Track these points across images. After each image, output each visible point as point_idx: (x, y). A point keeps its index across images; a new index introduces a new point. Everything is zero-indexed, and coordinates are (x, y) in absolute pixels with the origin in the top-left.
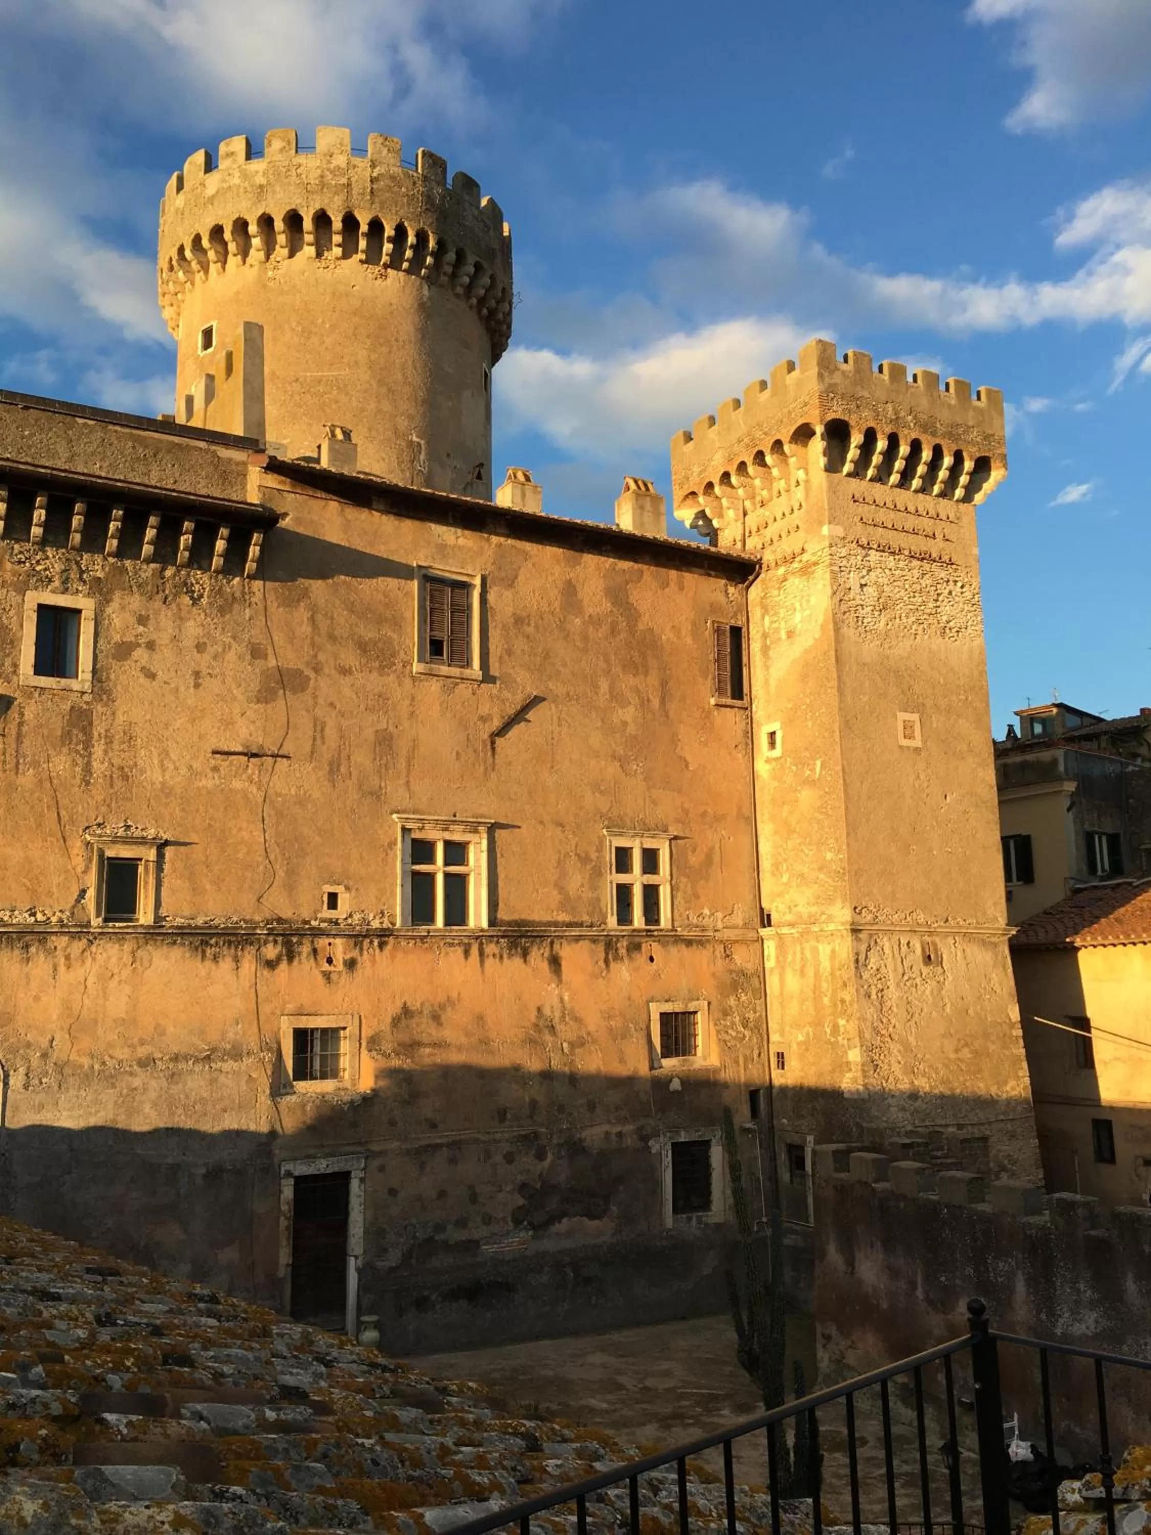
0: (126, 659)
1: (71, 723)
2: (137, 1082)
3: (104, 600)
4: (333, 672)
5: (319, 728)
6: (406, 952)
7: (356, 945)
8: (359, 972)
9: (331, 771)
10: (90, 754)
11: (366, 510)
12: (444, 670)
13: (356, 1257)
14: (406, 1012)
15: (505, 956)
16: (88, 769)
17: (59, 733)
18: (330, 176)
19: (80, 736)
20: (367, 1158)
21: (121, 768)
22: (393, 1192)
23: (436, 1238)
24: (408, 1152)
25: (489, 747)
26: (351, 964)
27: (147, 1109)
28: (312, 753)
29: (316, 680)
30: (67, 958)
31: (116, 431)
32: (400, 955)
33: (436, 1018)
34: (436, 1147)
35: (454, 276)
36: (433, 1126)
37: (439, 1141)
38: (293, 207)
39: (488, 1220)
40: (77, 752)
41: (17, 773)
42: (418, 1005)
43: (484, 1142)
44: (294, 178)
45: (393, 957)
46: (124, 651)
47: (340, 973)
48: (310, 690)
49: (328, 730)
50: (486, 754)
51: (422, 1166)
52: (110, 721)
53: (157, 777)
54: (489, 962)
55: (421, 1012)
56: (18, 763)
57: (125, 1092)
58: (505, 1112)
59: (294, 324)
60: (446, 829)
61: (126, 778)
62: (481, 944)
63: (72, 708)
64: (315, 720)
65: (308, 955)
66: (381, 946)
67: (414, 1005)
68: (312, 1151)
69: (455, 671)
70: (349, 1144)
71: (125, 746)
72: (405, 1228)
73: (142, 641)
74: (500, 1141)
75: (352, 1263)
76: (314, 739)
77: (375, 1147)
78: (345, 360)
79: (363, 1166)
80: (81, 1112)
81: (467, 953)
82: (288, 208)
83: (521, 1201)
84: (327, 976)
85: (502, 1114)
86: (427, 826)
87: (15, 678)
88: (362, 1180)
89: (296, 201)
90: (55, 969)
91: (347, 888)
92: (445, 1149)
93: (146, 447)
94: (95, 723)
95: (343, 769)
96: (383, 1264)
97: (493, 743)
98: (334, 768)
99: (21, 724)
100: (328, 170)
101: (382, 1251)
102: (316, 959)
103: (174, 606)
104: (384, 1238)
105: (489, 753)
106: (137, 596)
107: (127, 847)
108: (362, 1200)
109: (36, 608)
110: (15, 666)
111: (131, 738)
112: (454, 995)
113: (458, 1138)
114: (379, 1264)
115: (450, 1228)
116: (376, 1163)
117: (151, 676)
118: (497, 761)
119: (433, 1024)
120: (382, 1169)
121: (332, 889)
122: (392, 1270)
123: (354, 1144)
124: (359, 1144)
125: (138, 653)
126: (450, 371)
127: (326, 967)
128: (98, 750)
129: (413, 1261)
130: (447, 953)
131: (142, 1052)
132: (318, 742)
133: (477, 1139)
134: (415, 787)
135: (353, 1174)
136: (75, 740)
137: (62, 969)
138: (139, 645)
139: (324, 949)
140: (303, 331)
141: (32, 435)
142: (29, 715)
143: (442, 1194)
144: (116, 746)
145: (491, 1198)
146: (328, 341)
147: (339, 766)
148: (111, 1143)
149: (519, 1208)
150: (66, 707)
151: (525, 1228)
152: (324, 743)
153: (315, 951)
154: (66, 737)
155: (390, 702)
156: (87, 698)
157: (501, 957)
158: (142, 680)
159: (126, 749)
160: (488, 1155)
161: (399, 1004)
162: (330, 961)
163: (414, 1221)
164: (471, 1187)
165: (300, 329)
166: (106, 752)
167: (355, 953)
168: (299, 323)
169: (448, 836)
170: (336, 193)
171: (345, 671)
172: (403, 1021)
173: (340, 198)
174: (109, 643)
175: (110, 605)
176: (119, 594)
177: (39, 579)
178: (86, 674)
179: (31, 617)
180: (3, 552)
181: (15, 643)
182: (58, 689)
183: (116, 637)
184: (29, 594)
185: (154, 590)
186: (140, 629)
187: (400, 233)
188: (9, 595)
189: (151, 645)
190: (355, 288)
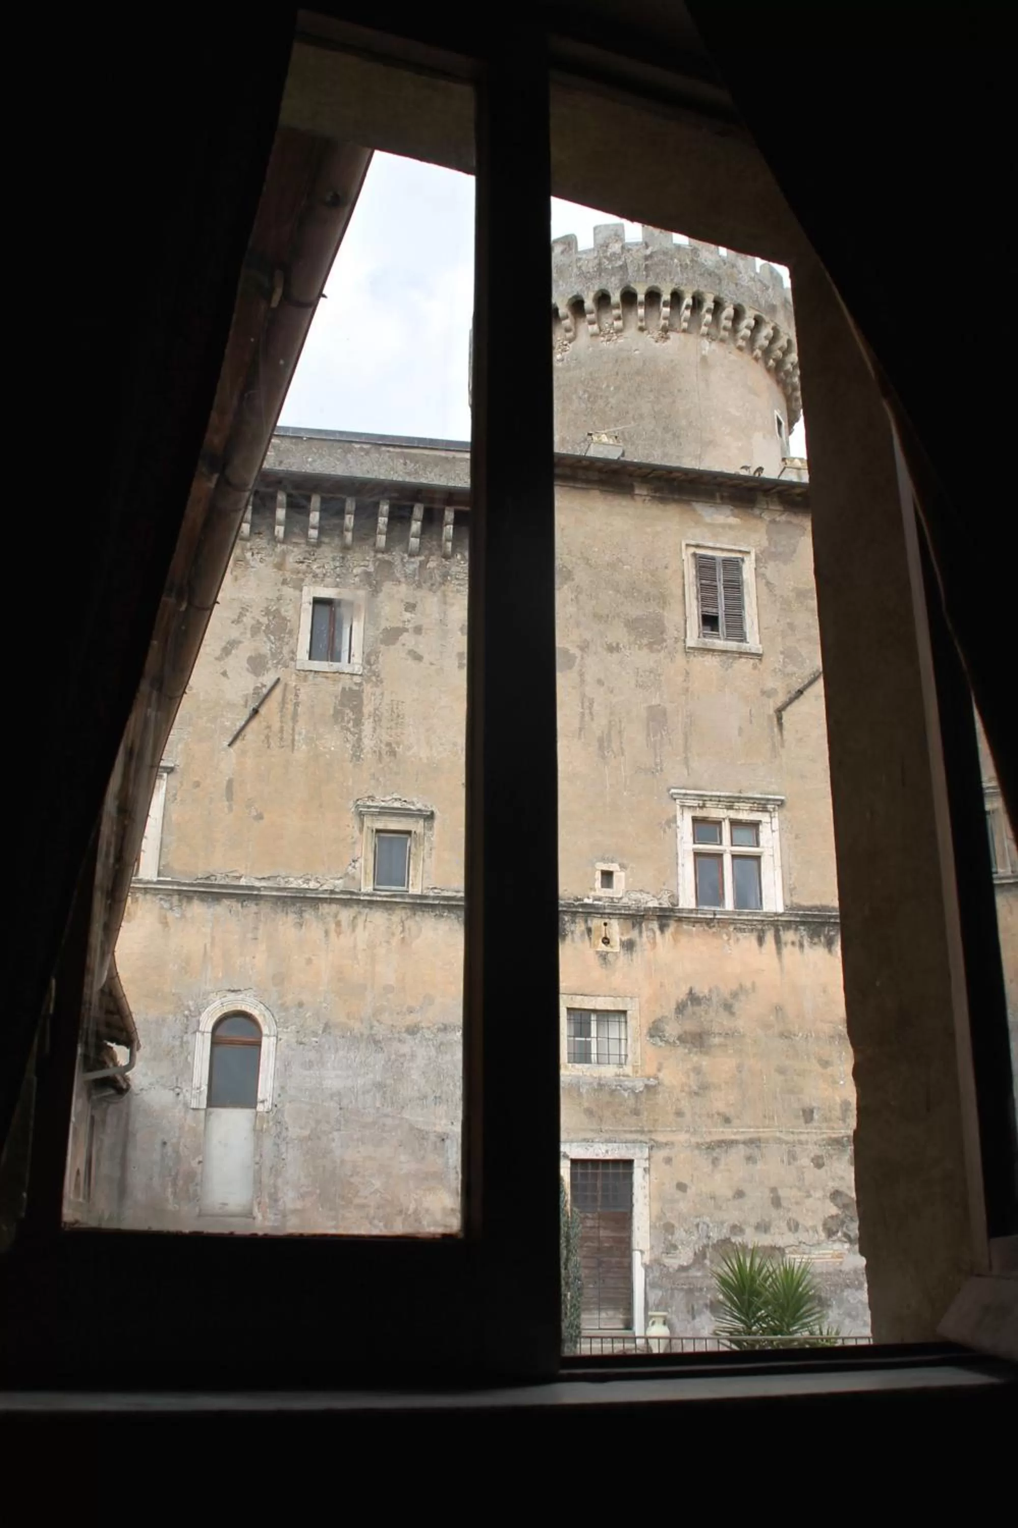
0: (393, 644)
1: (342, 704)
2: (405, 1049)
3: (375, 590)
4: (600, 649)
5: (587, 704)
6: (690, 934)
7: (634, 926)
8: (638, 956)
9: (601, 747)
10: (361, 731)
11: (629, 496)
12: (720, 643)
13: (642, 1252)
14: (693, 998)
15: (806, 943)
16: (358, 746)
17: (332, 712)
18: (607, 263)
19: (351, 714)
20: (651, 1148)
21: (389, 744)
22: (681, 1187)
23: (733, 1240)
24: (698, 1146)
25: (775, 722)
26: (629, 946)
27: (415, 1075)
28: (581, 729)
29: (582, 658)
30: (338, 924)
31: (389, 451)
32: (684, 940)
33: (728, 1007)
34: (732, 1143)
35: (735, 330)
36: (727, 1120)
37: (733, 1137)
38: (575, 294)
39: (794, 1227)
40: (348, 729)
41: (293, 749)
42: (706, 991)
43: (787, 1143)
44: (575, 270)
45: (676, 940)
46: (392, 635)
47: (616, 954)
48: (576, 668)
49: (596, 707)
50: (772, 729)
51: (715, 1162)
52: (378, 702)
53: (424, 754)
54: (787, 951)
55: (710, 999)
56: (293, 740)
57: (393, 1057)
58: (812, 1112)
59: (581, 393)
60: (730, 808)
61: (393, 753)
62: (777, 932)
63: (344, 689)
64: (583, 696)
65: (582, 935)
66: (662, 928)
67: (702, 990)
68: (589, 1135)
69: (732, 645)
70: (631, 1132)
71: (393, 724)
72: (697, 1225)
73: (409, 626)
74: (807, 1143)
75: (637, 1256)
76: (583, 714)
77: (660, 1138)
78: (631, 415)
79: (646, 1155)
80: (350, 1073)
81: (761, 940)
82: (570, 296)
83: (834, 1210)
84: (604, 957)
85: (808, 1115)
86: (708, 804)
87: (293, 663)
88: (646, 1170)
90: (327, 933)
91: (623, 867)
92: (741, 1146)
93: (417, 462)
94: (365, 702)
95: (615, 746)
96: (673, 1263)
97: (779, 719)
98: (603, 744)
99: (297, 704)
100: (605, 257)
101: (671, 1248)
102: (590, 939)
103: (439, 593)
104: (672, 1234)
105: (776, 730)
106: (404, 585)
107: (394, 819)
108: (647, 1192)
109: (312, 601)
110: (293, 652)
111: (398, 716)
112: (748, 985)
113: (755, 1136)
114: (667, 1261)
115: (749, 1231)
116: (660, 1154)
117: (418, 658)
118: (785, 737)
119: (723, 1014)
120: (668, 1160)
121: (605, 867)
122: (683, 1269)
123: (636, 1132)
124: (642, 1132)
125: (405, 637)
126: (738, 414)
127: (602, 947)
128: (368, 726)
129: (707, 1262)
130: (738, 940)
131: (410, 1019)
132: (587, 718)
133: (779, 1139)
134: (694, 764)
135: (636, 1164)
136: (346, 718)
137: (333, 934)
138: (406, 630)
139: (599, 928)
140: (589, 397)
141: (314, 461)
142: (303, 697)
143: (740, 1194)
144: (384, 723)
145: (797, 1203)
146: (613, 401)
147: (610, 741)
148: (378, 1105)
149: (832, 1217)
150: (339, 688)
151: (840, 1240)
152: (592, 719)
153: (589, 930)
154: (338, 715)
155: (662, 678)
156: (357, 679)
157: (801, 946)
158: (410, 662)
159: (394, 726)
160: (793, 1157)
161: (685, 989)
162: (606, 941)
163: (707, 1219)
164: (774, 1190)
165: (586, 396)
166: (375, 729)
167: (634, 934)
168: (585, 391)
169: (733, 814)
170: (613, 274)
171: (612, 649)
172: (690, 1009)
173: (618, 277)
174: (378, 629)
175: (382, 596)
176: (387, 587)
177: (315, 576)
178: (357, 658)
179: (307, 609)
180: (284, 554)
181: (293, 633)
182: (331, 672)
183: (384, 624)
184: (305, 589)
185: (420, 580)
186: (408, 615)
187: (677, 297)
188: (288, 591)
189: (418, 630)
190: (637, 352)
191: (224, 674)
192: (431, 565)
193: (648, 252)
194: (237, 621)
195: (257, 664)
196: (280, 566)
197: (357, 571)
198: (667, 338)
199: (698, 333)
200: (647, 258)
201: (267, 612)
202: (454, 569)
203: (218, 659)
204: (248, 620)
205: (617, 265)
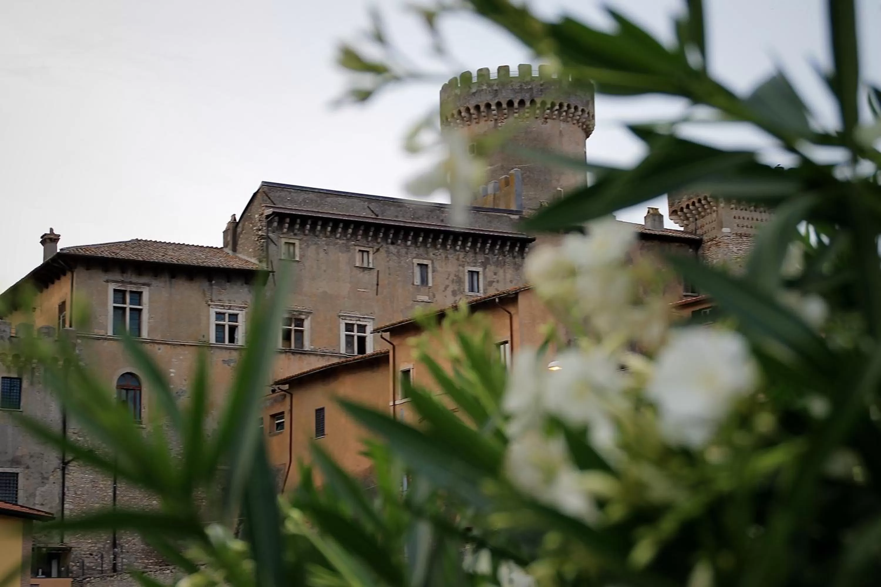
3: (485, 268)
18: (524, 85)
35: (573, 117)
38: (510, 99)
46: (491, 283)
73: (495, 280)
82: (508, 100)
87: (464, 293)
89: (511, 97)
100: (523, 82)
103: (503, 269)
106: (493, 266)
109: (468, 271)
110: (464, 289)
125: (494, 284)
173: (529, 94)
174: (486, 281)
175: (487, 270)
176: (488, 266)
177: (468, 263)
178: (482, 291)
179: (467, 274)
180: (459, 255)
181: (464, 282)
182: (475, 296)
183: (488, 280)
184: (466, 267)
185: (498, 264)
186: (495, 277)
187: (553, 105)
188: (461, 268)
189: (498, 282)
190: (534, 129)
191: (446, 296)
192: (500, 259)
193: (542, 82)
194: (447, 279)
195: (454, 293)
196: (458, 259)
197: (480, 261)
198: (547, 122)
199: (559, 119)
200: (542, 85)
201: (456, 276)
202: (507, 260)
203: (444, 291)
204: (450, 278)
205: (529, 88)
